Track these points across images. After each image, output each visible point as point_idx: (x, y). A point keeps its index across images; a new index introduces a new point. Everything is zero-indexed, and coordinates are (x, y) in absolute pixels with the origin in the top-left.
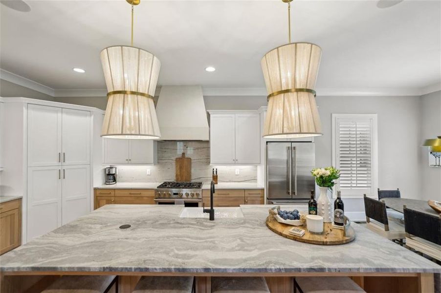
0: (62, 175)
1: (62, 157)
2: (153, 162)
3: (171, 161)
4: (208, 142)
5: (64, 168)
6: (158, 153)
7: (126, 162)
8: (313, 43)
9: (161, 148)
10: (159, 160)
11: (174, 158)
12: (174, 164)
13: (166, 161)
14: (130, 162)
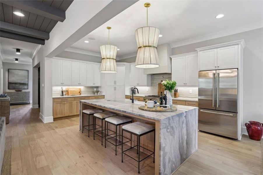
0: (115, 89)
1: (115, 82)
2: (146, 85)
3: (156, 85)
4: (171, 74)
5: (116, 86)
6: (151, 81)
7: (137, 85)
8: (142, 27)
9: (152, 78)
10: (152, 85)
11: (158, 83)
12: (158, 86)
13: (154, 85)
14: (138, 85)
